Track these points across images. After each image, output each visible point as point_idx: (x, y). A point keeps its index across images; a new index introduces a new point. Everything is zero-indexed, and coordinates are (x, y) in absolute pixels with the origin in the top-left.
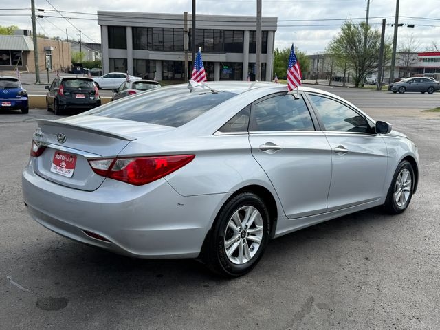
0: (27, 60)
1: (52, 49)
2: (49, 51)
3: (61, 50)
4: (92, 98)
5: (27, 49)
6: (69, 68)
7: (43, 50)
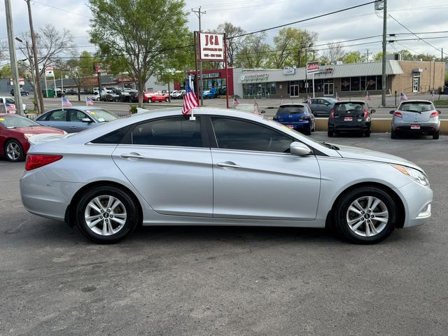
0: (391, 84)
1: (420, 70)
2: (418, 73)
3: (432, 70)
4: (360, 120)
5: (391, 73)
6: (440, 89)
7: (411, 72)
